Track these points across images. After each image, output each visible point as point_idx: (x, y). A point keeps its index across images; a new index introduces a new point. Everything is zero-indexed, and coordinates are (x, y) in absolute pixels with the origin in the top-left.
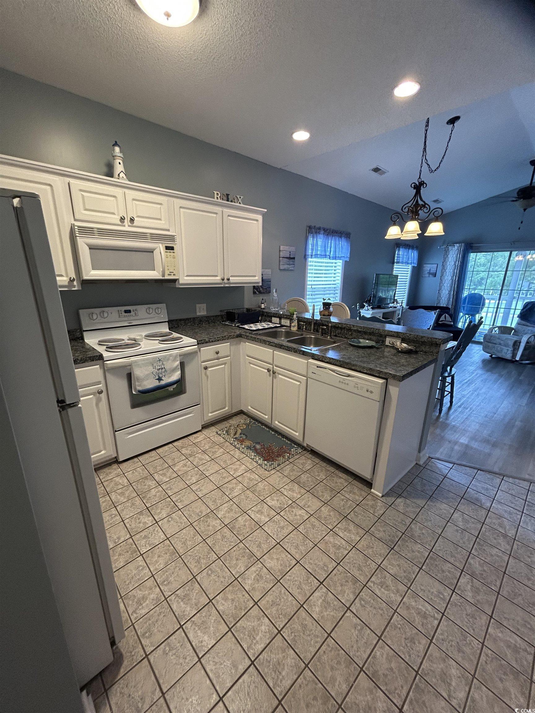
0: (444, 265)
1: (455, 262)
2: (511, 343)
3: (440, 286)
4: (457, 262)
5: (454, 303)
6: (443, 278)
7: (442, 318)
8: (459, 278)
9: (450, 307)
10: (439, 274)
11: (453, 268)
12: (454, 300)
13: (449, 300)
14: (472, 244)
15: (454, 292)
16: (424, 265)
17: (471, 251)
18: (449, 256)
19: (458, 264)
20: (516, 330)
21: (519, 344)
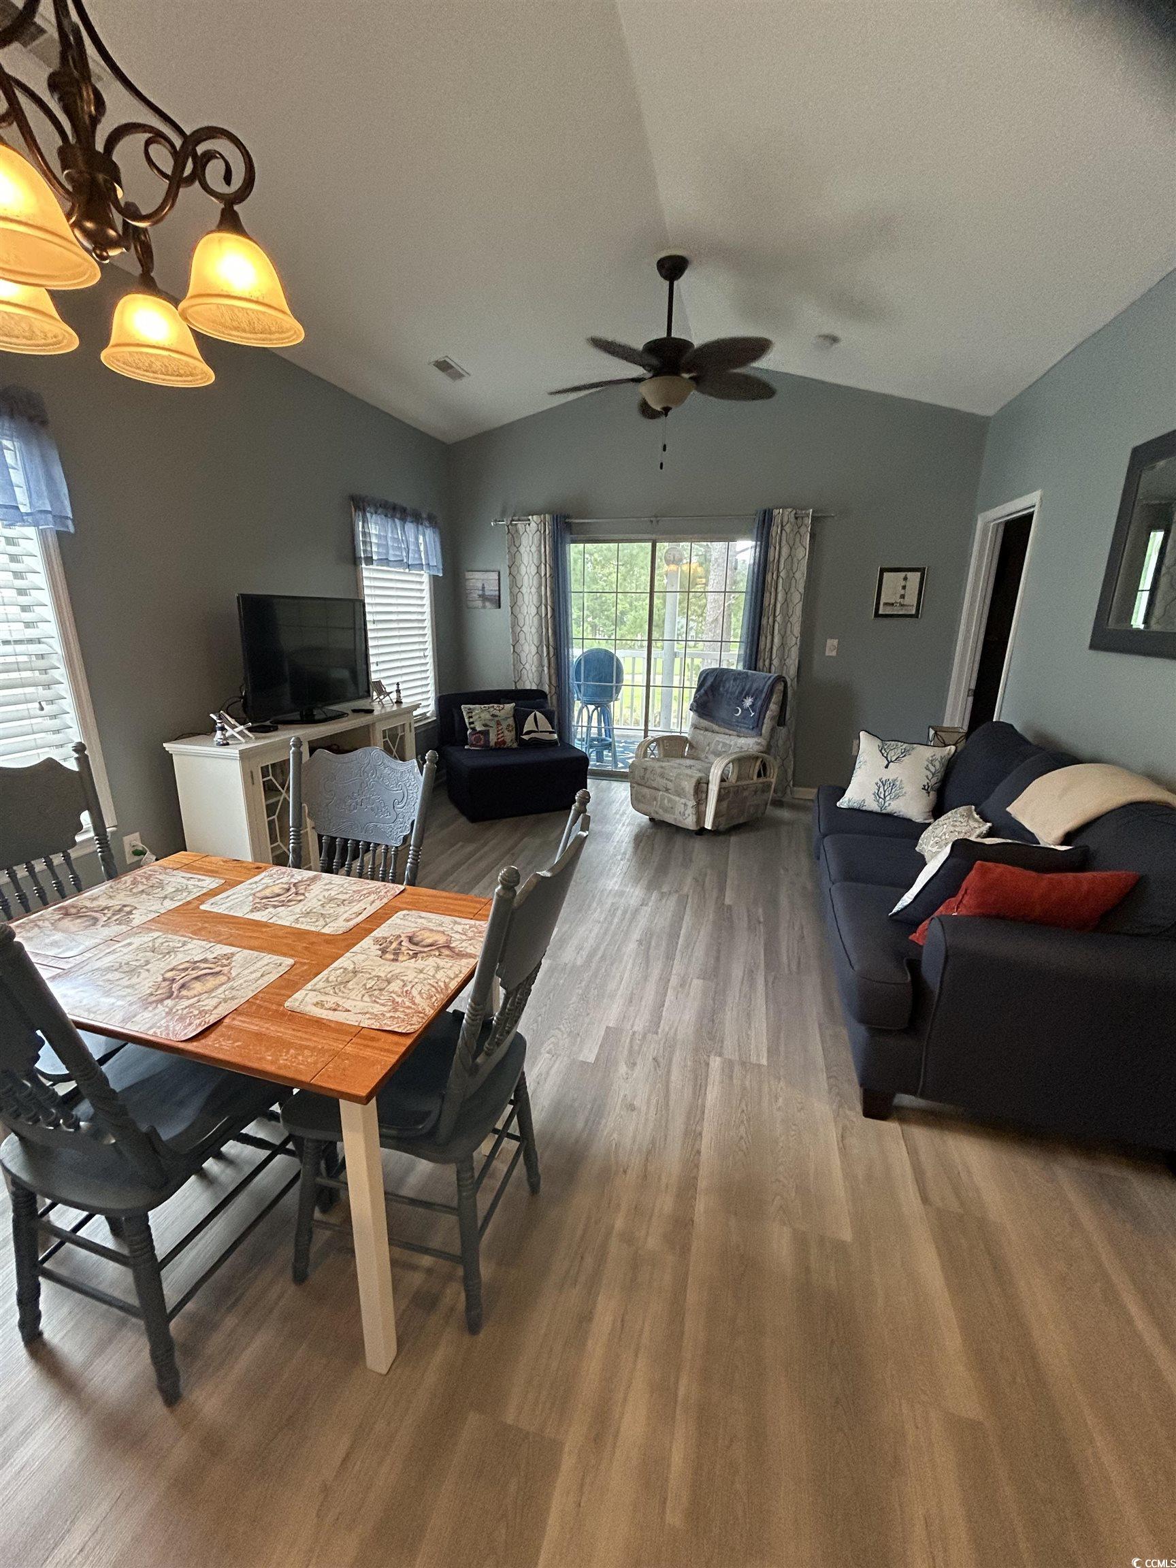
0: (514, 574)
1: (538, 567)
2: (689, 786)
3: (513, 632)
4: (543, 566)
5: (553, 678)
6: (517, 609)
7: (529, 725)
8: (553, 610)
9: (546, 689)
10: (506, 599)
11: (535, 583)
12: (552, 671)
13: (541, 673)
14: (569, 517)
15: (548, 648)
16: (469, 575)
17: (568, 537)
18: (522, 549)
19: (546, 570)
20: (694, 743)
21: (705, 785)
